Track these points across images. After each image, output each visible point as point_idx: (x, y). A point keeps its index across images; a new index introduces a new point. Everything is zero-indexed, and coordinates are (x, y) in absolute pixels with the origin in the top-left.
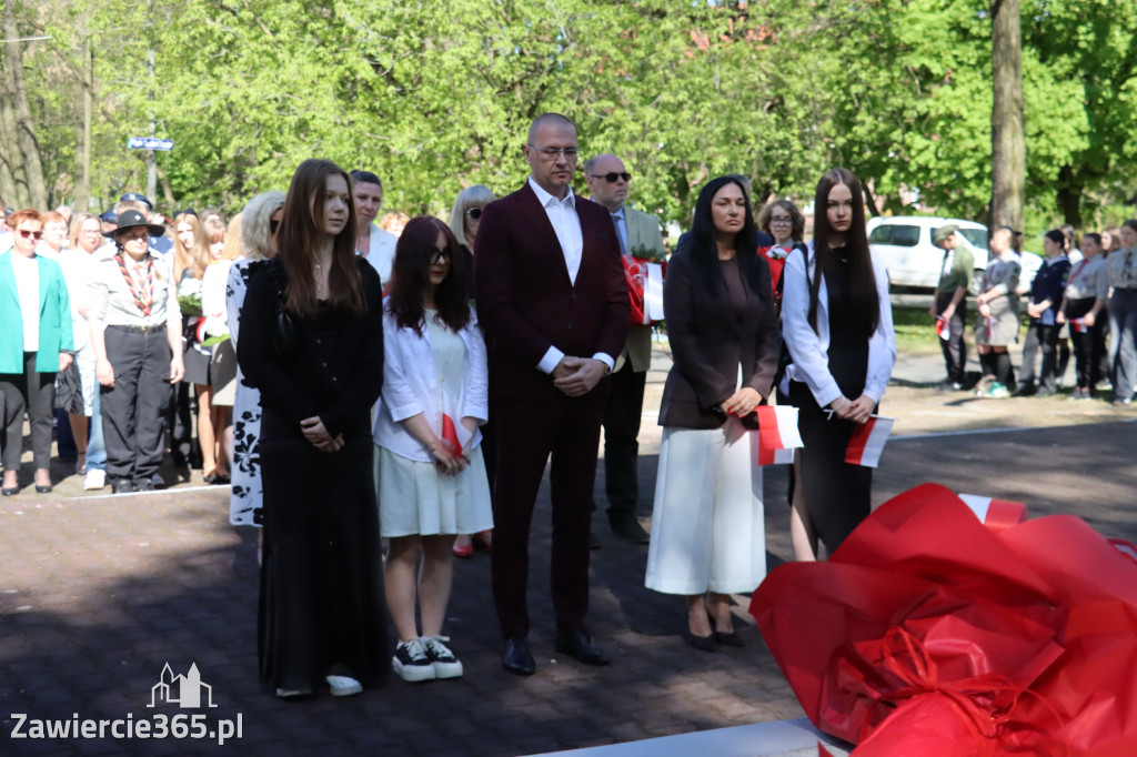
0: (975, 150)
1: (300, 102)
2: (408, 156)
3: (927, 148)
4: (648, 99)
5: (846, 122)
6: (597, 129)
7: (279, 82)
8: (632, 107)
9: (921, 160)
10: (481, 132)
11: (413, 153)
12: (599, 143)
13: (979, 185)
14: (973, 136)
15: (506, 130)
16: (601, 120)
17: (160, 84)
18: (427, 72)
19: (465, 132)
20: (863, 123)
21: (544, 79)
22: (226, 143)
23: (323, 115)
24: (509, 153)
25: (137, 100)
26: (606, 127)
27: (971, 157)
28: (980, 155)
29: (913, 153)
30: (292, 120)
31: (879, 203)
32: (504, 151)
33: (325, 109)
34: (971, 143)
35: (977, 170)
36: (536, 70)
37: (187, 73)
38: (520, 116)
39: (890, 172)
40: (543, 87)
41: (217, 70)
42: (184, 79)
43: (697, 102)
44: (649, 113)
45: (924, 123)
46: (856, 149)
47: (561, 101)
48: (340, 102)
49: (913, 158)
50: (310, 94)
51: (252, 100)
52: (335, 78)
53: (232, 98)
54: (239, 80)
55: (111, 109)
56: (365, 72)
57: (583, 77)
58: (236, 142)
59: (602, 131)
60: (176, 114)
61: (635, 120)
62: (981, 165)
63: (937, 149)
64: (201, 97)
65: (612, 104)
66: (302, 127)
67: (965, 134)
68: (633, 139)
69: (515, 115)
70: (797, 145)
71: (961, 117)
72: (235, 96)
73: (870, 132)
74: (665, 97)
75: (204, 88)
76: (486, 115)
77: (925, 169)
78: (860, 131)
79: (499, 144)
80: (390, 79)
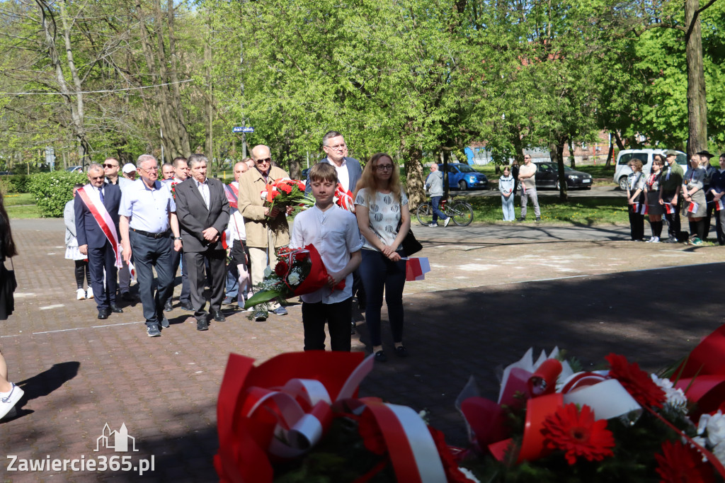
0: (679, 111)
1: (316, 105)
2: (374, 129)
3: (651, 111)
4: (500, 94)
5: (606, 100)
6: (472, 111)
7: (306, 95)
8: (489, 98)
9: (648, 118)
10: (411, 115)
11: (376, 128)
12: (474, 118)
13: (681, 130)
14: (676, 104)
15: (424, 113)
16: (474, 106)
17: (247, 100)
18: (382, 86)
19: (403, 115)
20: (615, 101)
21: (445, 86)
22: (280, 128)
23: (328, 111)
24: (426, 125)
25: (235, 109)
26: (477, 109)
27: (676, 115)
28: (681, 114)
29: (644, 114)
30: (313, 114)
31: (623, 143)
32: (423, 124)
33: (331, 108)
34: (675, 108)
35: (679, 122)
36: (438, 80)
37: (260, 93)
38: (431, 106)
39: (632, 125)
40: (443, 90)
41: (275, 91)
42: (258, 96)
43: (525, 94)
44: (500, 101)
45: (649, 99)
46: (612, 115)
47: (453, 96)
48: (337, 104)
49: (643, 117)
50: (322, 100)
51: (293, 105)
52: (333, 91)
53: (283, 105)
54: (286, 96)
55: (221, 113)
56: (351, 88)
57: (463, 84)
58: (285, 127)
59: (475, 112)
60: (255, 114)
61: (493, 105)
62: (681, 119)
63: (657, 111)
64: (267, 105)
65: (479, 97)
66: (319, 118)
67: (672, 103)
68: (491, 115)
69: (428, 105)
70: (579, 114)
71: (669, 94)
72: (284, 103)
73: (620, 105)
74: (508, 92)
75: (268, 100)
76: (413, 106)
77: (650, 122)
78: (614, 105)
79: (422, 120)
80: (363, 90)
